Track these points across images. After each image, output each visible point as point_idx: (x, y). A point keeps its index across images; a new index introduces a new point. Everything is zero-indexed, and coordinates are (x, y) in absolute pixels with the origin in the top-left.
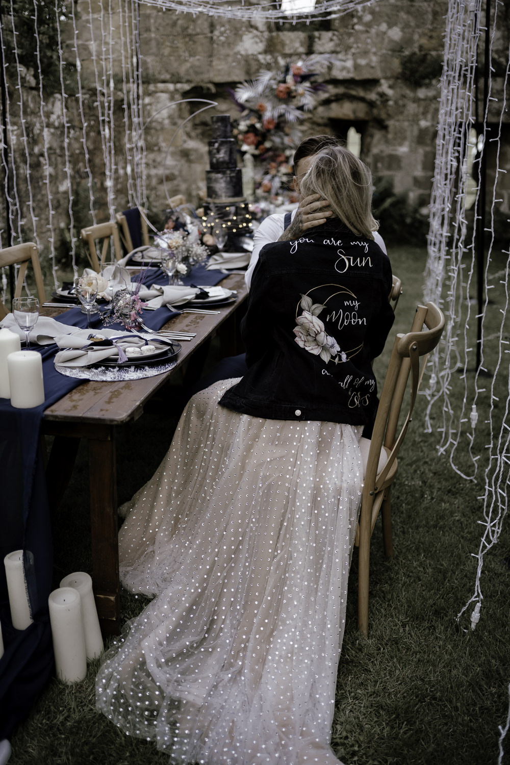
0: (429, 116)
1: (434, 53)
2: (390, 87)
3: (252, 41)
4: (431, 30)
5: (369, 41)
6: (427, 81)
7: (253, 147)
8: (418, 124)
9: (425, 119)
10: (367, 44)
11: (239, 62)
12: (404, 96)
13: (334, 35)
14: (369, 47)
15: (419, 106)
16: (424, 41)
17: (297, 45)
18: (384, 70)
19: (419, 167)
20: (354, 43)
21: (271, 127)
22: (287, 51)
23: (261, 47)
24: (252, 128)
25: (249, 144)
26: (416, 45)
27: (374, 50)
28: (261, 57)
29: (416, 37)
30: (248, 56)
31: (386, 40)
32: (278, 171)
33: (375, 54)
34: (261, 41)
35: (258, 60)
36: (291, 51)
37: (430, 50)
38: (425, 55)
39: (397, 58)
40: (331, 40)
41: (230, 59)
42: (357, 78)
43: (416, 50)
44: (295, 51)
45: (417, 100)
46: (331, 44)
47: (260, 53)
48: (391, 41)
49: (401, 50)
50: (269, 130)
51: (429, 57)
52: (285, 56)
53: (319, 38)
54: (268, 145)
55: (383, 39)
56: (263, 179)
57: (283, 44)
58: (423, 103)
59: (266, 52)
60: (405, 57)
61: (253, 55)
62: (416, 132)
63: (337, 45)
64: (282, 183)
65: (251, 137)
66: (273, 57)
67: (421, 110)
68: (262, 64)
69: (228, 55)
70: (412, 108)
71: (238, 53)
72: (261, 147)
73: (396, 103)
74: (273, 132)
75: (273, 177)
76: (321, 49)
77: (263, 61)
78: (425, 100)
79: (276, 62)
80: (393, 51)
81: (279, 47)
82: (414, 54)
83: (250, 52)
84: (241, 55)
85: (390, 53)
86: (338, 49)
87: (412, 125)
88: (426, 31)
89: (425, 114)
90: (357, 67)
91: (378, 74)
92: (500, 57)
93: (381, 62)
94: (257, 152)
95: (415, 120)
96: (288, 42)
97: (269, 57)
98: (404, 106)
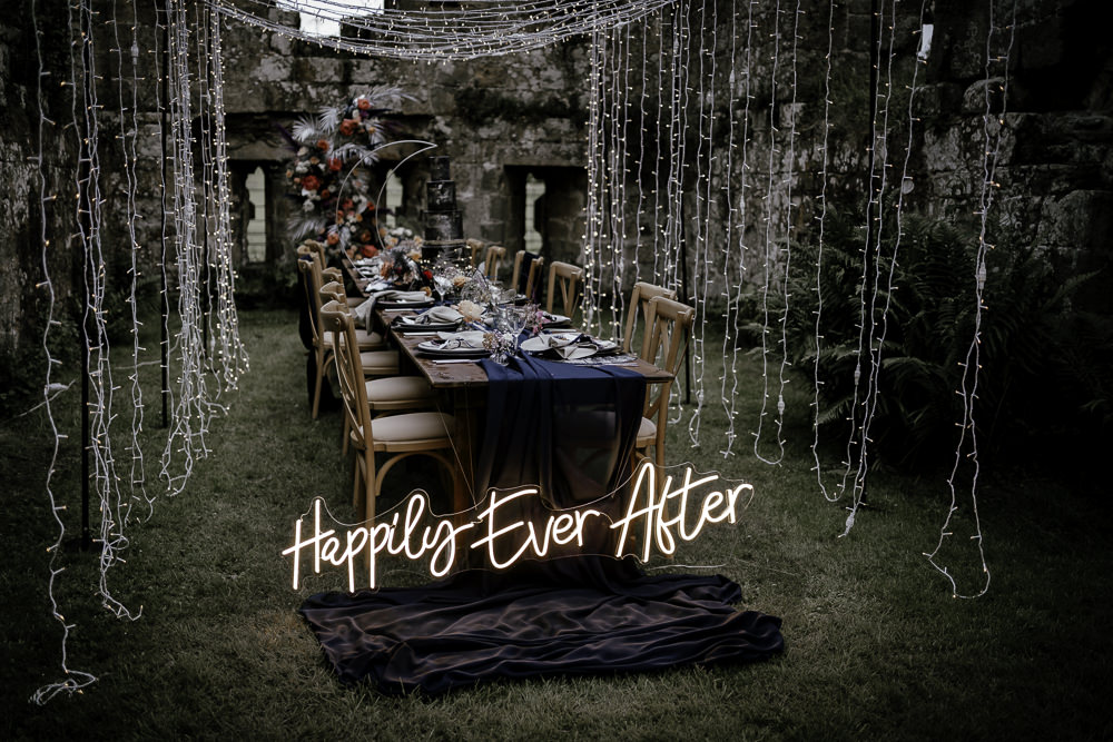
0: (494, 158)
1: (492, 89)
2: (447, 124)
3: (273, 65)
4: (486, 66)
5: (417, 72)
6: (489, 119)
7: (314, 192)
8: (482, 167)
9: (490, 160)
10: (416, 76)
11: (257, 90)
12: (464, 135)
13: (375, 64)
14: (418, 79)
15: (482, 147)
16: (479, 76)
17: (331, 73)
18: (436, 105)
19: (487, 215)
20: (399, 74)
21: (338, 168)
22: (318, 80)
23: (285, 73)
24: (314, 170)
25: (308, 189)
26: (472, 80)
27: (424, 83)
28: (284, 85)
29: (471, 71)
30: (268, 82)
31: (437, 74)
32: (346, 220)
33: (425, 86)
34: (285, 67)
35: (281, 88)
36: (324, 80)
37: (487, 86)
38: (483, 91)
39: (450, 92)
40: (372, 69)
41: (245, 86)
42: (405, 113)
43: (472, 85)
44: (329, 80)
45: (479, 140)
46: (373, 74)
47: (284, 80)
48: (443, 74)
49: (455, 85)
50: (335, 172)
51: (486, 93)
52: (316, 85)
53: (358, 67)
54: (332, 189)
55: (433, 71)
56: (327, 230)
57: (314, 72)
58: (486, 144)
59: (291, 79)
60: (460, 92)
61: (274, 81)
62: (480, 176)
63: (379, 76)
64: (351, 233)
65: (313, 181)
66: (301, 85)
67: (484, 151)
68: (288, 93)
69: (242, 81)
70: (474, 148)
71: (256, 78)
72: (324, 192)
73: (455, 142)
74: (340, 174)
75: (340, 228)
76: (361, 80)
77: (288, 90)
78: (487, 140)
79: (305, 91)
80: (446, 84)
81: (308, 74)
82: (469, 89)
83: (270, 79)
84: (259, 81)
85: (442, 87)
86: (381, 80)
87: (476, 168)
88: (481, 66)
89: (489, 155)
90: (405, 102)
91: (431, 110)
92: (563, 97)
93: (433, 96)
94: (318, 198)
95: (479, 162)
96: (319, 69)
97: (295, 85)
98: (465, 146)
